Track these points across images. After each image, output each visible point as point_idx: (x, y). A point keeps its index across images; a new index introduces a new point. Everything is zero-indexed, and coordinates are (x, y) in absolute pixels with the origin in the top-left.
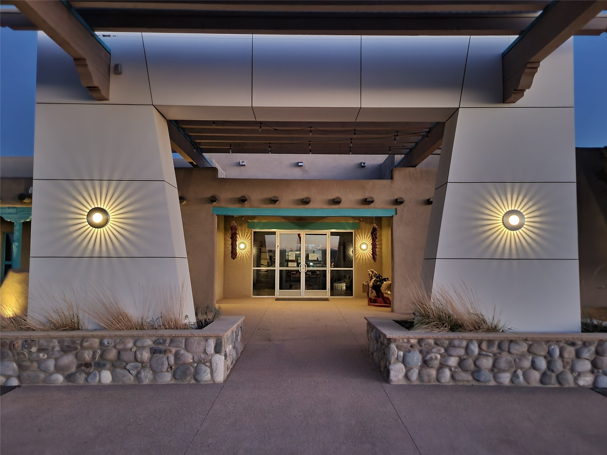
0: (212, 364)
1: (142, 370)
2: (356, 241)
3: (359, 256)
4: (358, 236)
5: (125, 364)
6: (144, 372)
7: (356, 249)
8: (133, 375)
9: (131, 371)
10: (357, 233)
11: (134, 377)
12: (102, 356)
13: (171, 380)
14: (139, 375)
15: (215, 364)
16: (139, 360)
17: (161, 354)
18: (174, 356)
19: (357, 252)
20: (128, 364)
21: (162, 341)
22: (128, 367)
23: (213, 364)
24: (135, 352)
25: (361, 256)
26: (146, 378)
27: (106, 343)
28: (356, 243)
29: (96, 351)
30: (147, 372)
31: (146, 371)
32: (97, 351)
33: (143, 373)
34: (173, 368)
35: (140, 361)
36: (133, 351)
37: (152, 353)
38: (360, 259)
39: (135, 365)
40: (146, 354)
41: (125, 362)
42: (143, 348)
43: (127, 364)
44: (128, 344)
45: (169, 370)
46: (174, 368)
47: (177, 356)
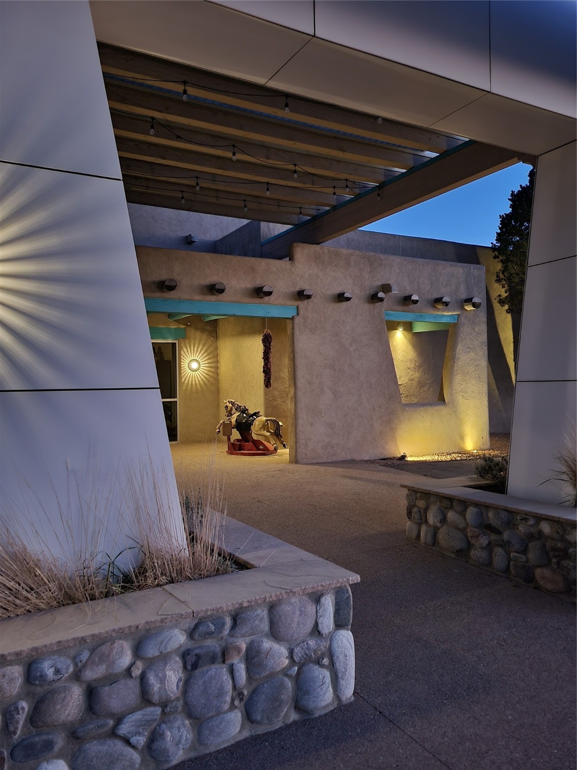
0: (335, 658)
1: (163, 726)
2: (182, 357)
3: (187, 380)
4: (185, 350)
5: (111, 723)
6: (170, 729)
7: (182, 368)
8: (140, 748)
9: (133, 740)
10: (183, 345)
11: (141, 753)
12: (34, 718)
13: (243, 727)
14: (157, 745)
15: (341, 658)
16: (156, 698)
17: (213, 663)
18: (244, 661)
19: (184, 374)
20: (126, 720)
21: (213, 628)
22: (125, 729)
23: (338, 657)
24: (143, 677)
25: (189, 380)
26: (177, 744)
27: (50, 673)
28: (182, 360)
29: (17, 709)
30: (179, 728)
31: (177, 725)
32: (20, 707)
33: (169, 733)
34: (246, 693)
35: (159, 701)
36: (136, 678)
37: (189, 667)
38: (188, 383)
39: (144, 715)
40: (173, 676)
41: (112, 715)
42: (164, 658)
43: (119, 721)
44: (119, 658)
45: (237, 703)
46: (248, 693)
47: (253, 657)
